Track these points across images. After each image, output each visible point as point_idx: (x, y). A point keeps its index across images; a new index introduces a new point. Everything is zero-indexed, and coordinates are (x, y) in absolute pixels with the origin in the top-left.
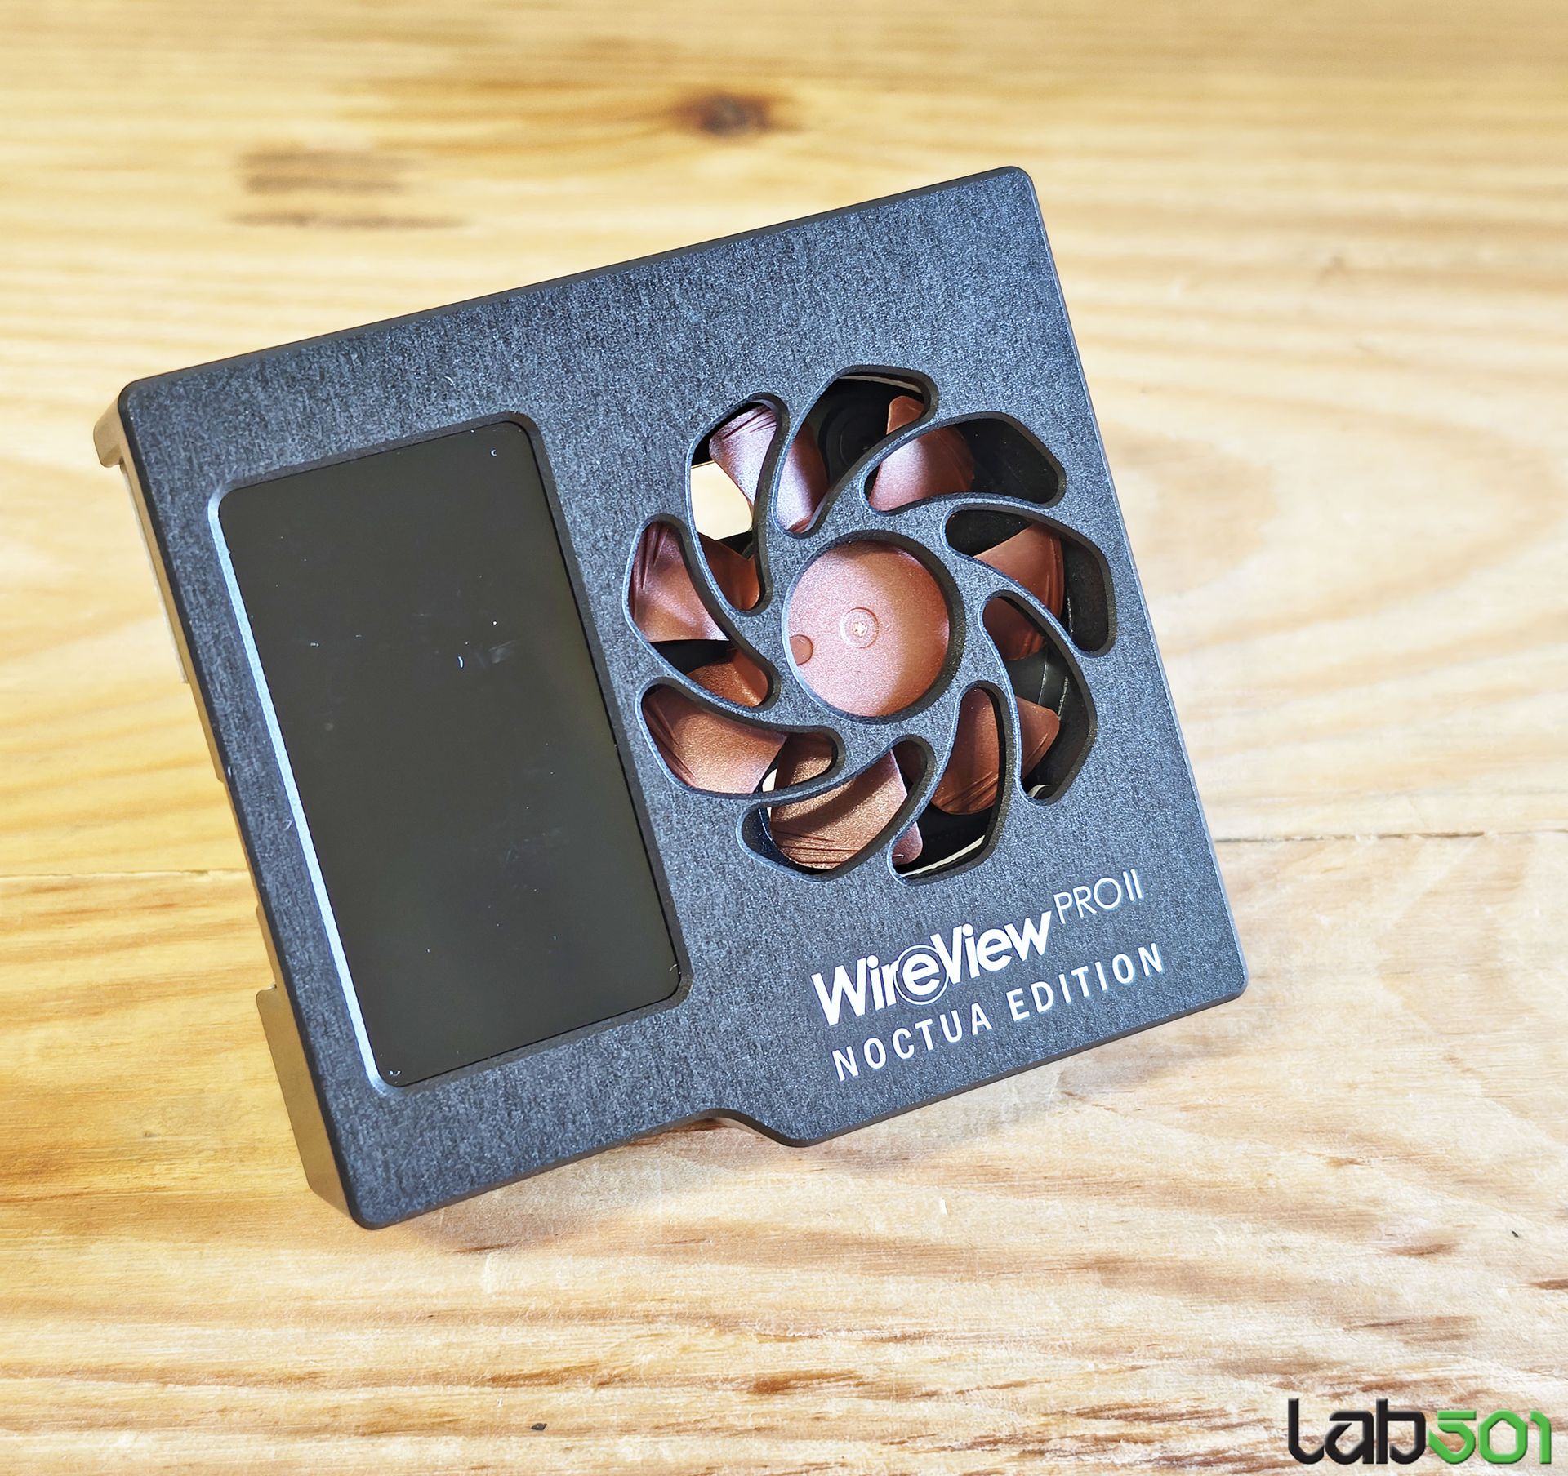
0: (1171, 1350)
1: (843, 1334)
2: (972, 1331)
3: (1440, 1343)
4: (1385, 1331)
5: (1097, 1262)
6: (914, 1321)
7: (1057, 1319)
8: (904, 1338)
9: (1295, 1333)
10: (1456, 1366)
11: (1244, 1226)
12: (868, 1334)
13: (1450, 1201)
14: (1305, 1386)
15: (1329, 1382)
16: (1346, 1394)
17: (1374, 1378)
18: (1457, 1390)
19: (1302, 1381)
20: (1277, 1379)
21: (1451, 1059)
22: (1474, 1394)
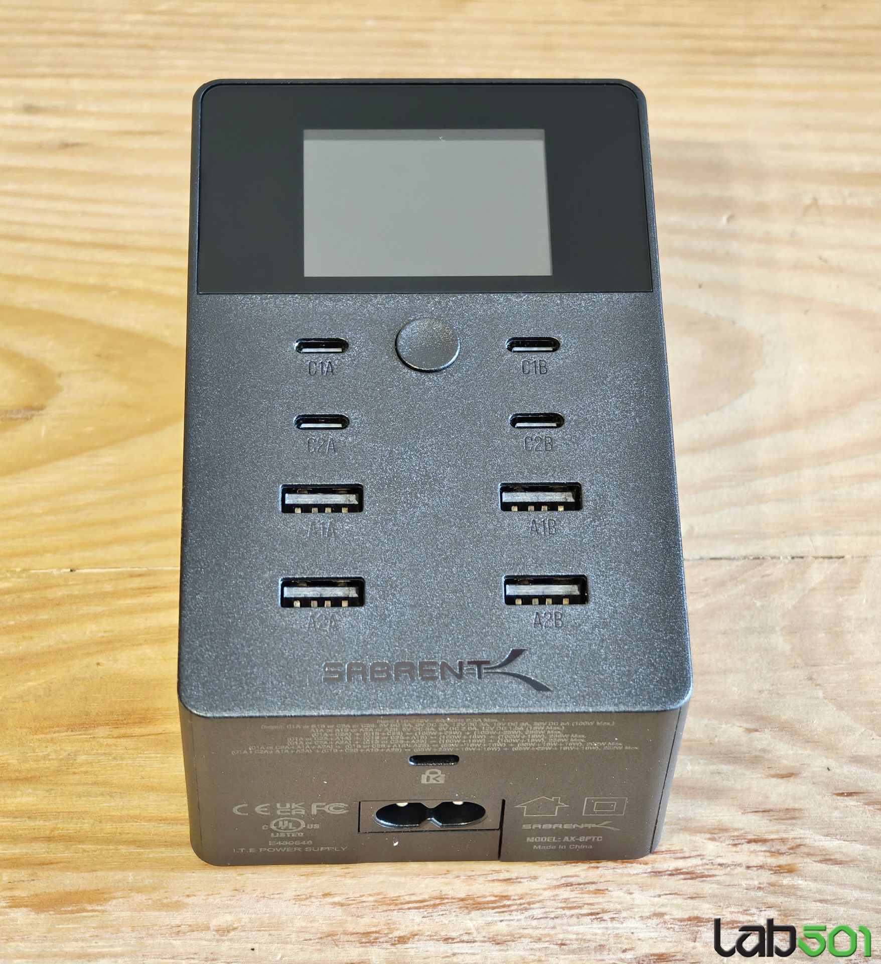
3: (786, 821)
9: (719, 815)
10: (793, 833)
14: (721, 840)
15: (732, 838)
16: (739, 844)
17: (753, 837)
18: (791, 844)
19: (720, 838)
20: (708, 836)
21: (811, 679)
22: (799, 846)
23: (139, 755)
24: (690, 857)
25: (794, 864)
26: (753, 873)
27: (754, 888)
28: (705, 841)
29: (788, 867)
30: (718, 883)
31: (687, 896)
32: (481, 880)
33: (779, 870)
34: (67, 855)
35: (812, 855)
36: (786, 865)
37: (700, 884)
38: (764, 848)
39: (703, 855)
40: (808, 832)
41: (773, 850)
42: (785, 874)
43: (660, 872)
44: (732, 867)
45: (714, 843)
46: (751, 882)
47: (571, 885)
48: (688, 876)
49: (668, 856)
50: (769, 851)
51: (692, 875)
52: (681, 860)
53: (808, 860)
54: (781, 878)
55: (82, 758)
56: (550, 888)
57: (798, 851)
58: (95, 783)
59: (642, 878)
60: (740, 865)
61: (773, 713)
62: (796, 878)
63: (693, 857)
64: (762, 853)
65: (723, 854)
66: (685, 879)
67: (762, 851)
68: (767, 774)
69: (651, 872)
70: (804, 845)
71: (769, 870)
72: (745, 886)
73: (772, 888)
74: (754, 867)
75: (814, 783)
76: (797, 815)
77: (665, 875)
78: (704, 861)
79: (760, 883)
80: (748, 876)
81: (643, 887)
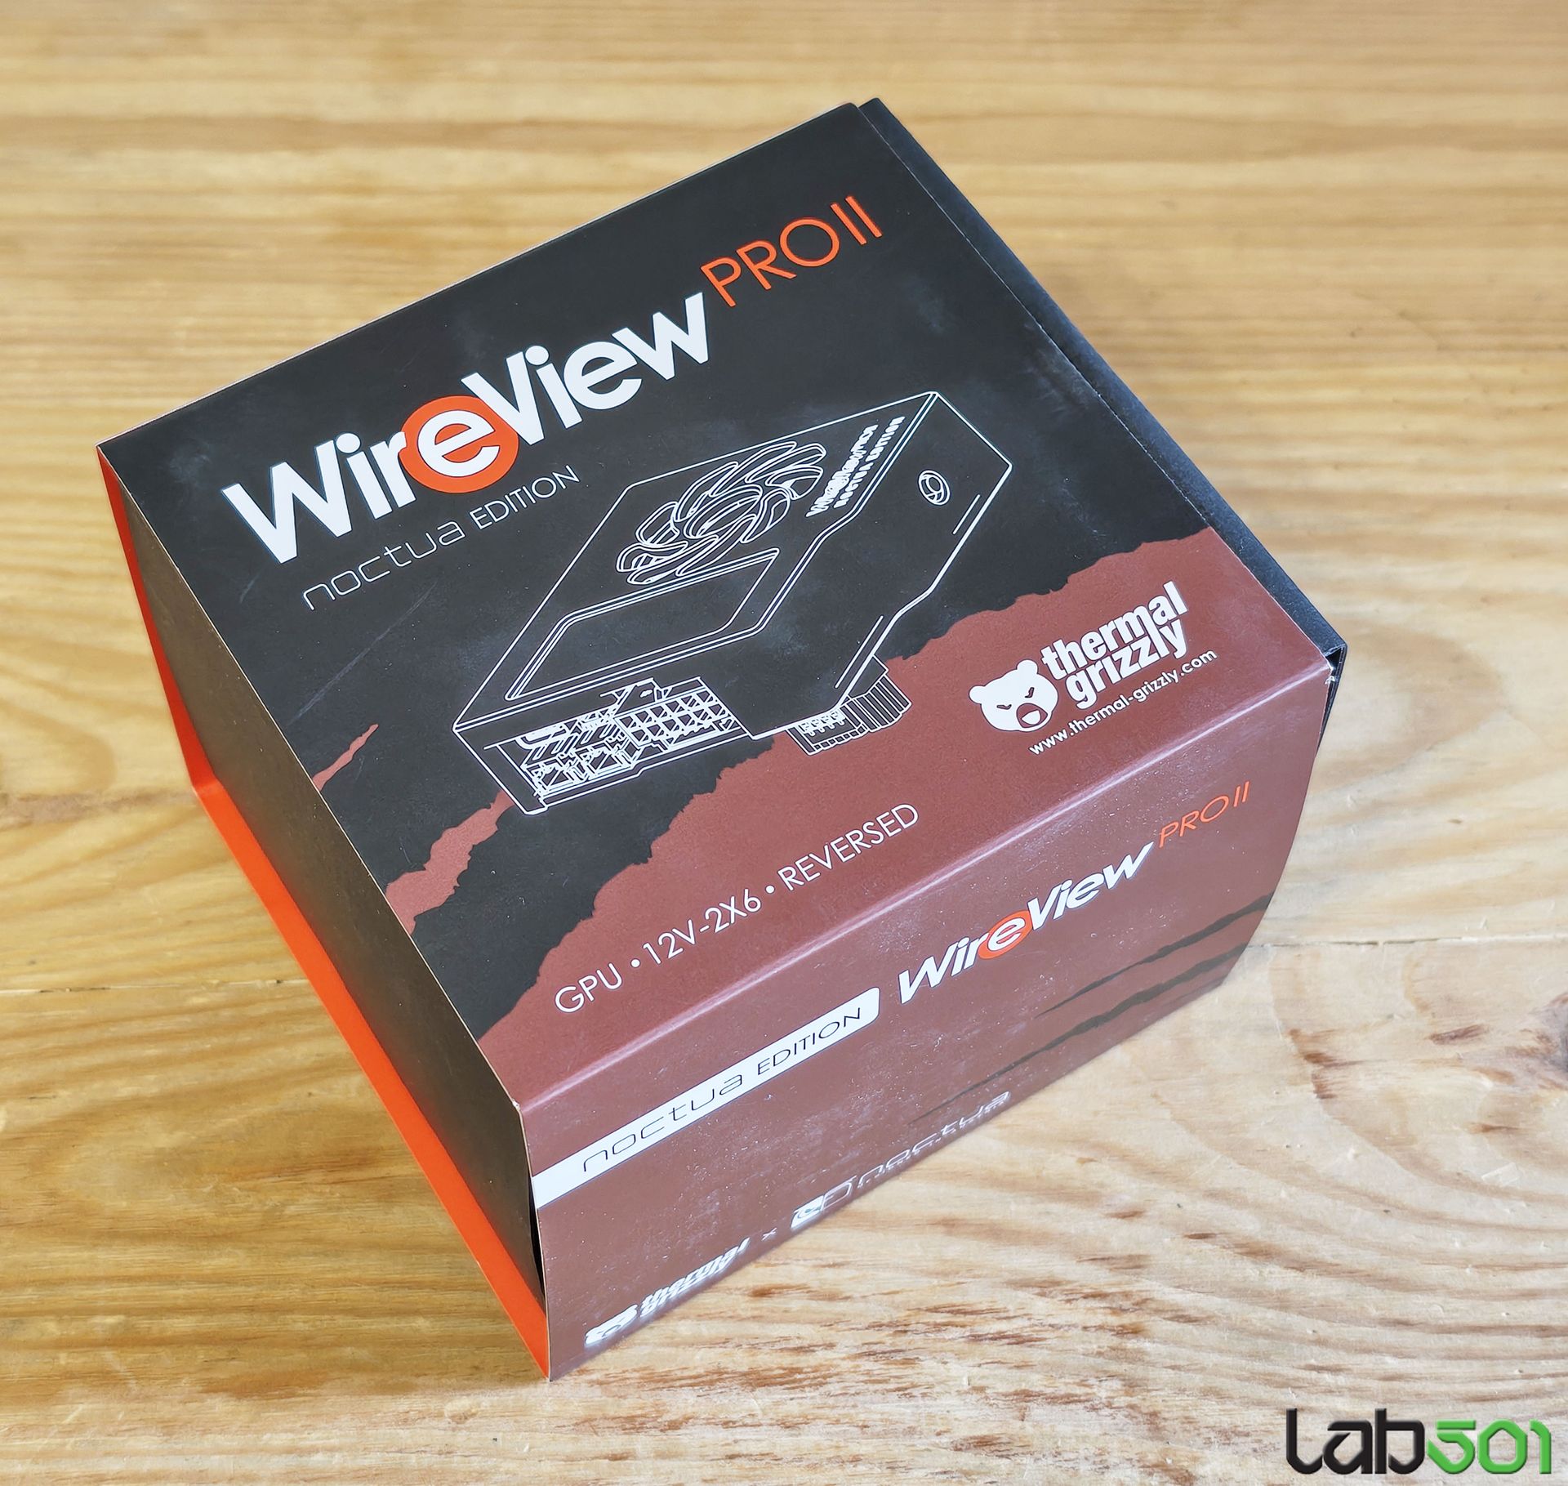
0: (980, 1273)
1: (802, 1262)
2: (871, 1261)
3: (1128, 1270)
4: (1099, 1263)
5: (943, 1220)
6: (839, 1255)
7: (919, 1254)
8: (834, 1265)
9: (1050, 1263)
10: (1137, 1284)
11: (1028, 1199)
12: (814, 1262)
13: (1144, 1186)
14: (1052, 1295)
15: (1065, 1292)
16: (1073, 1299)
17: (1089, 1291)
18: (1137, 1299)
19: (1050, 1292)
20: (1037, 1290)
21: (1155, 1096)
22: (1145, 1301)
23: (359, 1204)
24: (1015, 1317)
25: (1141, 1322)
26: (1092, 1335)
27: (1092, 1353)
28: (1032, 1296)
29: (1133, 1327)
30: (1051, 1349)
31: (1012, 1365)
32: (766, 1349)
33: (1123, 1331)
34: (273, 1327)
35: (1162, 1311)
36: (1131, 1325)
37: (1029, 1349)
38: (1104, 1304)
39: (1031, 1314)
40: (1154, 1283)
41: (1114, 1306)
42: (1129, 1335)
43: (979, 1336)
44: (1066, 1328)
45: (1043, 1298)
46: (1088, 1346)
47: (875, 1354)
48: (1013, 1341)
49: (989, 1316)
50: (1110, 1308)
51: (1019, 1340)
52: (1004, 1321)
53: (1156, 1318)
54: (1125, 1340)
55: (291, 1210)
56: (849, 1358)
57: (1144, 1306)
58: (306, 1240)
59: (960, 1343)
60: (1075, 1326)
61: (1111, 1140)
62: (1142, 1339)
63: (1019, 1316)
64: (1102, 1310)
65: (1053, 1313)
66: (1009, 1344)
67: (1101, 1308)
68: (1106, 1212)
69: (968, 1336)
70: (1152, 1299)
71: (1110, 1330)
72: (1082, 1350)
73: (1114, 1353)
74: (1091, 1327)
75: (1162, 1223)
76: (1142, 1263)
77: (986, 1339)
78: (1032, 1321)
79: (1099, 1347)
80: (1085, 1339)
81: (959, 1355)
